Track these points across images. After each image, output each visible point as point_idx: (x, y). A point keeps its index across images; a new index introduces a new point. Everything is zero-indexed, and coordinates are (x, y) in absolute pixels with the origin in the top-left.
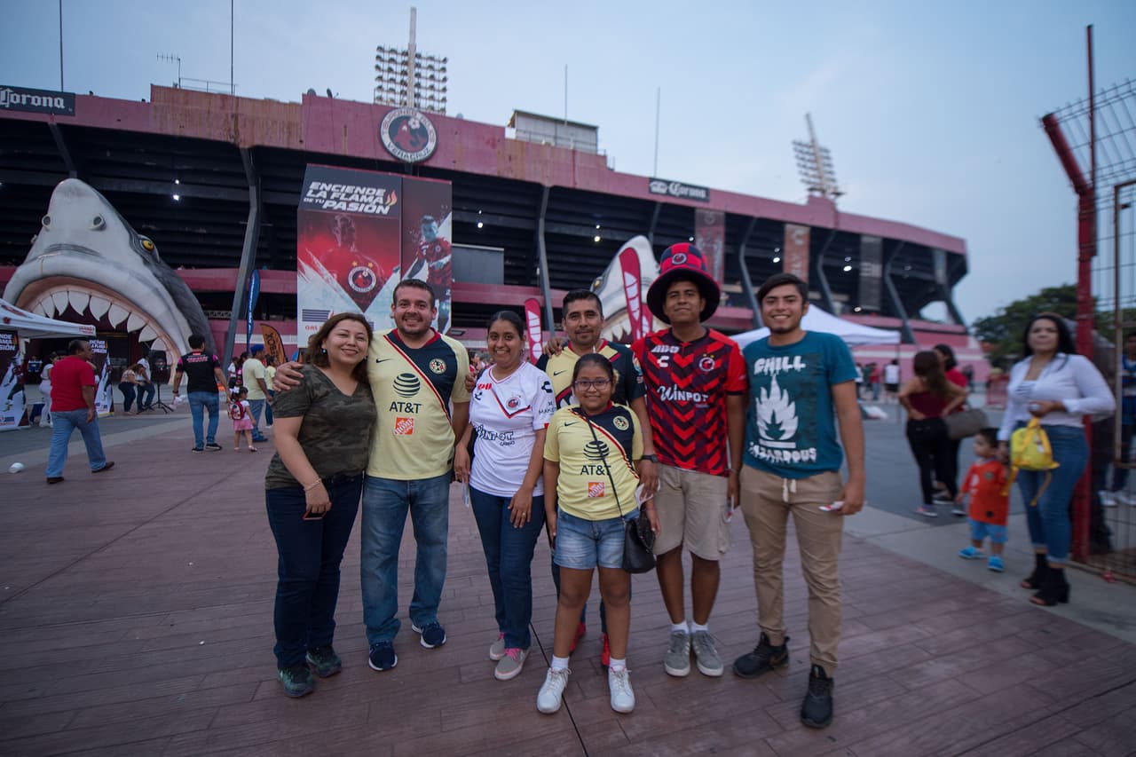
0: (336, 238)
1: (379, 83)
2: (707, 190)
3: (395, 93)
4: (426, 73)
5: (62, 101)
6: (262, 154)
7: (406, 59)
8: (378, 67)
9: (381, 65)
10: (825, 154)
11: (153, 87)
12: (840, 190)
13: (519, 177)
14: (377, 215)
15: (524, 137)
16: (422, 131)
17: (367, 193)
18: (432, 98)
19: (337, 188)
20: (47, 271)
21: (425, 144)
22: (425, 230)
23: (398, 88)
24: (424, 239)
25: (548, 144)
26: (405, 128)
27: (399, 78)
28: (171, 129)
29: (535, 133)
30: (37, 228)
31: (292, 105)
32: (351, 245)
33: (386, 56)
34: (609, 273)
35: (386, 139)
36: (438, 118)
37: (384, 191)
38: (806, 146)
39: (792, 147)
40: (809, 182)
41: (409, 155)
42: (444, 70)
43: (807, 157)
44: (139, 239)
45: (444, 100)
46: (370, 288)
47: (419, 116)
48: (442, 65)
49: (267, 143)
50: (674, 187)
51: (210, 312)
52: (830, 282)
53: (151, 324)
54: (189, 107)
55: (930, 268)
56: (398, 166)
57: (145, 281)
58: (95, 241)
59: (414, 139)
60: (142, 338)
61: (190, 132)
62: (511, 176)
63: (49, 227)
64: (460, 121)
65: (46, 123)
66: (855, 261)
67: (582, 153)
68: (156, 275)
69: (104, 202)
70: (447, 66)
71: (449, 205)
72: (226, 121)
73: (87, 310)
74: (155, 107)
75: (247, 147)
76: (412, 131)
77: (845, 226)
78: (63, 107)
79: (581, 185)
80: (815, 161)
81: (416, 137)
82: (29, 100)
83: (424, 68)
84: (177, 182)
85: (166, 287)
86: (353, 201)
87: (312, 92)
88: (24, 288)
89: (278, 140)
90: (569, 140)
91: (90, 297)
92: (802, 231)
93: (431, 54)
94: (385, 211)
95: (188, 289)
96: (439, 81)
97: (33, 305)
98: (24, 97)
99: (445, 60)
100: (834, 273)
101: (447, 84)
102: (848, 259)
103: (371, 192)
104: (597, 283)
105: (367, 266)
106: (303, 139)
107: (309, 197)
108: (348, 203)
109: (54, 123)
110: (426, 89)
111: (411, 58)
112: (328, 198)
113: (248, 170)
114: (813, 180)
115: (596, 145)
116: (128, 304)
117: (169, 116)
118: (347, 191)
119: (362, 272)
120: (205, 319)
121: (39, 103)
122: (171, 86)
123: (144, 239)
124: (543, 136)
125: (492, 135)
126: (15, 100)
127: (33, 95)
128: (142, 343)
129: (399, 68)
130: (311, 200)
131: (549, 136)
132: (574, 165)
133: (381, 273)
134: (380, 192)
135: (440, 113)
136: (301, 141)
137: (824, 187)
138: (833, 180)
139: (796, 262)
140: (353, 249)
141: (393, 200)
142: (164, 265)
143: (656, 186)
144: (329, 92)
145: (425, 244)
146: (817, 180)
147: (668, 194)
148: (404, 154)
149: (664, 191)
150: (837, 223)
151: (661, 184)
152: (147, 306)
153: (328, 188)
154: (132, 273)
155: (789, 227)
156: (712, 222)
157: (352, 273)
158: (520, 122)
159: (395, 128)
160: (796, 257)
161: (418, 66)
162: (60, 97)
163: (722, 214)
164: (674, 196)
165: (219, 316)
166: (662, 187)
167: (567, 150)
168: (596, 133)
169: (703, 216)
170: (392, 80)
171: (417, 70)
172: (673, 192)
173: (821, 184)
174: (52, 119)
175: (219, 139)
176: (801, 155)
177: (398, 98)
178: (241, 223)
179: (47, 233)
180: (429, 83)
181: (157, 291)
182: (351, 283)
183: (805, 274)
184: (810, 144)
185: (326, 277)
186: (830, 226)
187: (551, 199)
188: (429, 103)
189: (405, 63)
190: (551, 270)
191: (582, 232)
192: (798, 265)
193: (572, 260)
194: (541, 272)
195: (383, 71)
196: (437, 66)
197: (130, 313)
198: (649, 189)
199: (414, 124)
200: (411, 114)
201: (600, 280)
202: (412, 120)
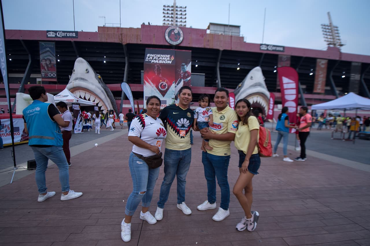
0: (155, 72)
1: (164, 18)
2: (284, 47)
3: (169, 21)
4: (179, 13)
5: (75, 34)
6: (129, 46)
7: (173, 8)
8: (164, 13)
9: (165, 12)
10: (336, 29)
11: (99, 27)
12: (342, 43)
13: (211, 48)
15: (213, 32)
16: (179, 34)
17: (164, 57)
18: (181, 21)
20: (75, 86)
21: (180, 38)
22: (182, 68)
23: (170, 19)
24: (182, 72)
25: (222, 34)
26: (173, 33)
27: (170, 16)
28: (104, 40)
29: (217, 31)
31: (138, 28)
32: (160, 75)
33: (166, 8)
34: (244, 82)
35: (167, 38)
38: (327, 26)
39: (321, 27)
40: (328, 41)
41: (174, 42)
42: (185, 11)
43: (327, 30)
45: (185, 22)
46: (165, 89)
47: (178, 28)
48: (185, 9)
49: (131, 42)
50: (270, 47)
52: (335, 82)
53: (101, 101)
54: (108, 32)
56: (170, 47)
57: (99, 88)
58: (86, 76)
59: (176, 37)
61: (109, 41)
62: (208, 47)
63: (74, 72)
64: (191, 29)
65: (71, 41)
66: (348, 73)
67: (235, 37)
68: (102, 86)
69: (88, 64)
71: (190, 59)
72: (119, 36)
74: (99, 34)
75: (125, 44)
76: (175, 34)
77: (343, 59)
78: (75, 36)
79: (234, 48)
80: (332, 32)
82: (66, 34)
83: (179, 11)
84: (105, 57)
85: (105, 90)
87: (144, 24)
89: (134, 41)
90: (229, 32)
91: (85, 93)
92: (324, 62)
93: (181, 6)
96: (184, 15)
98: (65, 33)
99: (186, 7)
100: (337, 78)
101: (186, 16)
102: (344, 72)
104: (240, 85)
105: (164, 81)
106: (141, 40)
108: (159, 60)
109: (73, 41)
110: (179, 18)
113: (125, 52)
114: (329, 40)
115: (239, 33)
116: (95, 96)
117: (103, 36)
119: (163, 83)
120: (114, 100)
121: (69, 35)
122: (103, 26)
123: (98, 75)
124: (220, 31)
125: (201, 33)
126: (63, 35)
127: (67, 33)
129: (170, 12)
131: (222, 31)
132: (231, 42)
133: (169, 84)
135: (184, 27)
136: (141, 41)
137: (335, 43)
138: (339, 40)
139: (321, 75)
143: (262, 47)
144: (149, 23)
145: (182, 73)
146: (332, 40)
147: (267, 50)
148: (173, 42)
149: (266, 49)
150: (340, 58)
151: (264, 46)
152: (100, 96)
154: (96, 86)
155: (318, 60)
156: (285, 60)
157: (160, 84)
158: (212, 27)
159: (170, 34)
160: (321, 72)
161: (177, 10)
162: (74, 33)
163: (289, 57)
164: (270, 50)
165: (118, 99)
166: (265, 47)
167: (229, 36)
168: (240, 28)
169: (281, 58)
170: (168, 17)
171: (176, 12)
172: (270, 49)
173: (334, 42)
175: (117, 42)
176: (325, 30)
177: (170, 23)
179: (74, 75)
180: (181, 16)
181: (102, 91)
182: (160, 87)
183: (324, 80)
184: (329, 25)
185: (152, 86)
186: (338, 59)
187: (222, 55)
188: (180, 23)
189: (172, 10)
190: (221, 81)
191: (233, 66)
192: (322, 76)
193: (228, 77)
194: (218, 81)
195: (165, 14)
196: (183, 10)
197: (95, 98)
198: (260, 48)
199: (176, 31)
200: (175, 28)
201: (241, 84)
202: (175, 30)
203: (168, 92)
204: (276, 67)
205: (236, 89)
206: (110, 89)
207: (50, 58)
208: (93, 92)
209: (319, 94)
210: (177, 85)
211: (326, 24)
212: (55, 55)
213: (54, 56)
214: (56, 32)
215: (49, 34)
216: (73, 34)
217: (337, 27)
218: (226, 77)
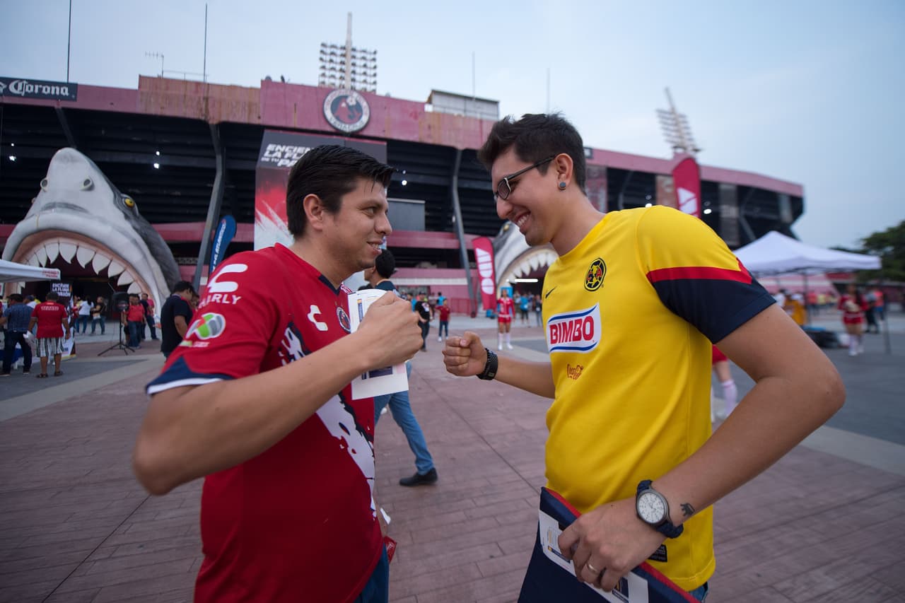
1: (321, 64)
2: (591, 150)
3: (335, 78)
4: (360, 63)
5: (67, 89)
6: (227, 128)
7: (344, 52)
8: (321, 59)
9: (324, 57)
10: (683, 119)
11: (142, 78)
12: (697, 147)
13: (437, 142)
15: (439, 110)
16: (358, 107)
18: (365, 81)
19: (290, 149)
20: (43, 226)
21: (361, 117)
23: (338, 75)
25: (459, 116)
26: (344, 105)
27: (338, 67)
28: (154, 110)
29: (449, 108)
31: (251, 89)
33: (328, 50)
36: (368, 95)
38: (667, 113)
39: (657, 114)
40: (672, 142)
41: (347, 126)
42: (374, 60)
43: (670, 122)
44: (122, 198)
45: (375, 83)
47: (355, 95)
48: (372, 56)
49: (232, 119)
51: (180, 259)
53: (129, 270)
54: (169, 92)
55: (776, 210)
57: (124, 233)
58: (83, 199)
59: (351, 114)
60: (121, 282)
61: (169, 112)
62: (430, 141)
63: (46, 189)
64: (388, 99)
66: (715, 205)
67: (488, 121)
68: (134, 228)
69: (93, 166)
70: (377, 56)
72: (199, 102)
73: (74, 259)
74: (142, 93)
75: (215, 122)
76: (349, 107)
77: (704, 177)
78: (67, 94)
80: (676, 125)
81: (353, 112)
82: (40, 90)
83: (358, 59)
84: (158, 153)
85: (143, 238)
87: (268, 79)
88: (22, 240)
89: (241, 117)
90: (476, 113)
91: (78, 247)
92: (670, 181)
93: (364, 48)
95: (162, 240)
96: (371, 68)
97: (29, 255)
98: (37, 87)
99: (375, 53)
101: (377, 71)
102: (708, 204)
104: (506, 227)
106: (261, 114)
107: (265, 157)
109: (60, 107)
110: (360, 74)
111: (348, 51)
112: (283, 157)
113: (215, 143)
114: (675, 140)
115: (498, 112)
117: (152, 100)
118: (297, 152)
120: (175, 265)
121: (48, 92)
122: (155, 75)
123: (126, 198)
124: (455, 108)
125: (413, 110)
126: (29, 90)
127: (44, 85)
128: (121, 285)
129: (338, 59)
130: (267, 160)
131: (459, 109)
132: (481, 131)
135: (371, 92)
136: (259, 118)
137: (685, 145)
138: (690, 141)
144: (283, 78)
146: (679, 140)
148: (343, 125)
153: (282, 150)
155: (659, 178)
156: (596, 175)
158: (436, 99)
159: (335, 106)
162: (67, 86)
163: (604, 169)
165: (188, 262)
167: (475, 119)
168: (497, 107)
170: (333, 69)
171: (353, 61)
173: (682, 143)
174: (58, 105)
175: (193, 117)
177: (337, 82)
178: (209, 185)
179: (44, 195)
181: (135, 241)
184: (670, 111)
185: (279, 225)
187: (463, 160)
188: (363, 85)
189: (344, 55)
190: (464, 220)
193: (480, 210)
194: (456, 220)
195: (326, 61)
196: (369, 57)
197: (111, 261)
199: (352, 101)
200: (348, 93)
201: (509, 224)
202: (350, 99)
205: (498, 237)
206: (163, 236)
208: (102, 243)
211: (665, 111)
214: (7, 81)
216: (62, 89)
217: (684, 116)
218: (474, 209)
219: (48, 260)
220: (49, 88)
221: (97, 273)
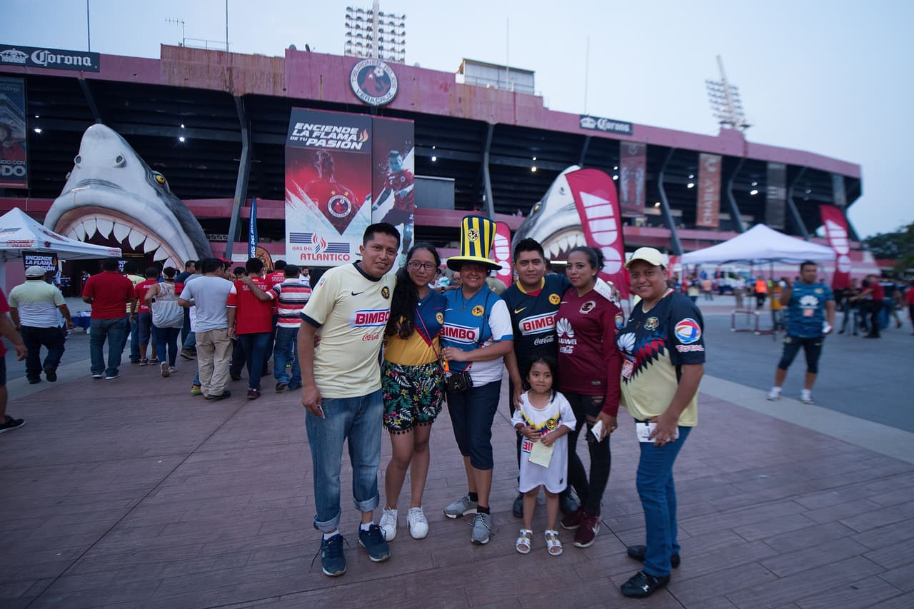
0: (316, 169)
2: (631, 125)
3: (362, 47)
4: (388, 29)
5: (89, 59)
6: (252, 101)
7: (371, 17)
8: (347, 25)
9: (349, 22)
10: (734, 91)
11: (163, 47)
12: (747, 123)
13: (467, 117)
14: (352, 150)
15: (471, 81)
16: (386, 78)
17: (343, 131)
18: (393, 50)
19: (317, 128)
20: (80, 202)
21: (388, 90)
22: (391, 163)
23: (365, 42)
24: (390, 171)
25: (492, 88)
26: (371, 76)
27: (365, 34)
28: (177, 82)
29: (479, 78)
30: (70, 167)
31: (276, 58)
32: (330, 176)
33: (354, 15)
35: (355, 86)
36: (398, 67)
37: (357, 129)
38: (717, 84)
39: (706, 85)
40: (720, 117)
41: (375, 99)
43: (718, 94)
44: (153, 174)
45: (403, 51)
46: (346, 214)
47: (383, 65)
48: (401, 21)
49: (256, 92)
50: (601, 123)
51: (211, 235)
52: (739, 204)
53: (163, 246)
54: (192, 62)
55: (829, 191)
56: (365, 108)
57: (157, 210)
58: (117, 176)
59: (378, 85)
60: (157, 258)
61: (193, 84)
62: (461, 115)
63: (80, 165)
64: (417, 70)
65: (77, 79)
66: (762, 184)
67: (522, 94)
68: (167, 205)
69: (124, 143)
70: (405, 22)
71: (412, 141)
72: (222, 73)
73: (112, 235)
74: (164, 63)
75: (240, 95)
76: (377, 79)
77: (752, 155)
78: (90, 65)
79: (521, 122)
80: (726, 98)
81: (380, 84)
82: (63, 60)
83: (386, 24)
84: (183, 126)
85: (176, 215)
86: (332, 139)
87: (293, 47)
88: (61, 216)
89: (265, 89)
90: (510, 83)
91: (114, 223)
92: (715, 160)
93: (391, 13)
94: (359, 147)
95: (193, 216)
96: (399, 35)
97: (68, 231)
98: (59, 57)
99: (404, 17)
100: (742, 196)
101: (406, 38)
102: (755, 184)
103: (346, 130)
104: (537, 207)
105: (343, 195)
106: (286, 87)
107: (294, 136)
108: (327, 140)
109: (83, 78)
110: (388, 42)
111: (374, 16)
112: (311, 136)
113: (240, 116)
114: (723, 114)
115: (533, 87)
116: (146, 230)
117: (176, 71)
118: (326, 130)
119: (340, 199)
120: (207, 242)
121: (71, 62)
122: (177, 45)
123: (157, 175)
124: (488, 80)
125: (443, 81)
126: (52, 60)
127: (66, 55)
128: (157, 262)
129: (364, 25)
130: (296, 139)
131: (493, 80)
132: (515, 105)
133: (356, 201)
134: (354, 131)
135: (400, 63)
136: (284, 90)
137: (734, 120)
138: (741, 114)
139: (708, 187)
140: (332, 180)
141: (365, 137)
142: (173, 196)
143: (585, 122)
144: (307, 47)
145: (391, 175)
146: (727, 115)
147: (596, 128)
148: (371, 98)
149: (592, 126)
150: (746, 152)
151: (588, 120)
152: (160, 231)
153: (310, 128)
154: (148, 203)
155: (703, 156)
156: (636, 152)
157: (331, 201)
158: (467, 69)
159: (362, 77)
160: (708, 183)
161: (381, 22)
162: (89, 56)
163: (644, 145)
164: (602, 130)
165: (217, 239)
166: (591, 123)
167: (509, 92)
168: (533, 76)
169: (626, 148)
170: (359, 35)
171: (380, 26)
172: (601, 127)
173: (731, 118)
174: (81, 75)
175: (216, 89)
176: (712, 93)
177: (364, 51)
178: (235, 160)
179: (78, 170)
180: (391, 37)
181: (168, 219)
182: (330, 209)
183: (717, 198)
184: (720, 82)
185: (309, 205)
186: (740, 154)
187: (495, 135)
188: (392, 54)
189: (370, 21)
190: (494, 197)
191: (521, 164)
192: (711, 190)
193: (512, 187)
194: (487, 198)
195: (352, 27)
197: (146, 237)
198: (581, 124)
199: (379, 72)
200: (376, 64)
201: (539, 205)
202: (377, 69)
203: (353, 222)
204: (616, 168)
205: (528, 217)
206: (193, 212)
207: (9, 122)
208: (138, 220)
209: (708, 229)
210: (380, 203)
211: (715, 81)
212: (23, 114)
213: (22, 119)
214: (29, 50)
215: (5, 54)
216: (84, 59)
217: (735, 88)
218: (506, 187)
219: (87, 236)
220: (71, 58)
221: (134, 249)
